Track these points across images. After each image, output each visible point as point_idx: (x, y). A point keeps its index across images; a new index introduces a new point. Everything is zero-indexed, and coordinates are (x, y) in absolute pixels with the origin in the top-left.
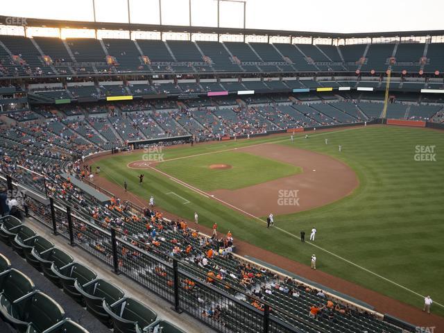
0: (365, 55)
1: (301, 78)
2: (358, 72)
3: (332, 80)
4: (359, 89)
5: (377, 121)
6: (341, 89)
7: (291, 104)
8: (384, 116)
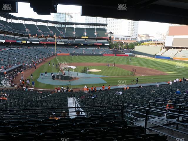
0: (26, 28)
1: (11, 36)
2: (30, 35)
3: (19, 38)
4: (33, 42)
6: (28, 42)
7: (15, 49)
8: (56, 52)
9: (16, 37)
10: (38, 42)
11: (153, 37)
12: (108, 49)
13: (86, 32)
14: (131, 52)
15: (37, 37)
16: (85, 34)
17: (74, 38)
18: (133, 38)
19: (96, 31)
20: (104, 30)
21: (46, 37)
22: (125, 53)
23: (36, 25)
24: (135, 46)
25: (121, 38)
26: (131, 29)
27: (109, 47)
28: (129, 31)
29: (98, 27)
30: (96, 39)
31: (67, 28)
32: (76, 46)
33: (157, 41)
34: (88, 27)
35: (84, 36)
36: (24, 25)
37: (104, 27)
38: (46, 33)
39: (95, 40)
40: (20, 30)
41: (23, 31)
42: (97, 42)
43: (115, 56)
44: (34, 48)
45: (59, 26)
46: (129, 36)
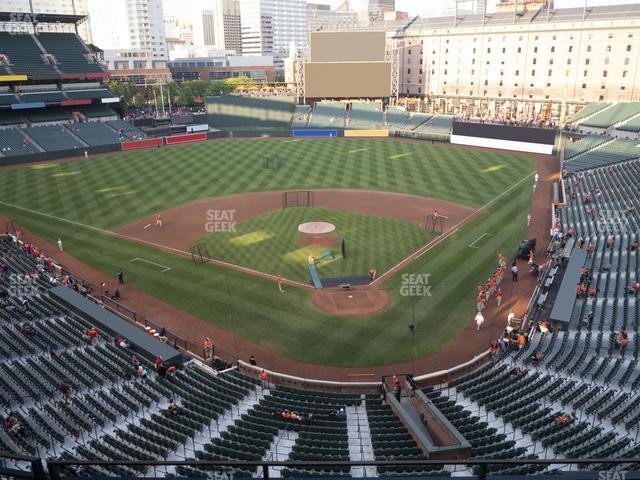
11: (177, 41)
12: (115, 118)
19: (42, 48)
22: (185, 128)
25: (116, 63)
26: (140, 25)
27: (118, 109)
28: (132, 31)
30: (57, 82)
33: (228, 63)
35: (7, 74)
37: (68, 28)
39: (55, 86)
42: (64, 94)
46: (143, 54)
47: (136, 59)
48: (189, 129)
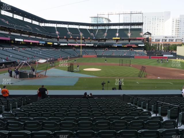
0: (56, 31)
1: (37, 37)
2: (58, 37)
3: (48, 40)
4: (61, 44)
5: (79, 56)
6: (55, 44)
8: (81, 54)
9: (43, 39)
10: (66, 44)
12: (142, 51)
13: (118, 33)
14: (171, 54)
15: (67, 39)
16: (117, 35)
17: (105, 40)
18: (178, 39)
19: (129, 32)
20: (140, 30)
21: (75, 39)
22: (163, 55)
23: (67, 27)
24: (178, 47)
26: (176, 29)
28: (173, 31)
29: (133, 27)
30: (129, 40)
31: (99, 29)
32: (106, 48)
34: (121, 27)
36: (56, 28)
37: (140, 27)
38: (75, 35)
40: (50, 33)
41: (52, 34)
42: (129, 43)
43: (150, 58)
44: (62, 50)
45: (91, 28)
46: (173, 37)
47: (170, 39)
48: (164, 56)
